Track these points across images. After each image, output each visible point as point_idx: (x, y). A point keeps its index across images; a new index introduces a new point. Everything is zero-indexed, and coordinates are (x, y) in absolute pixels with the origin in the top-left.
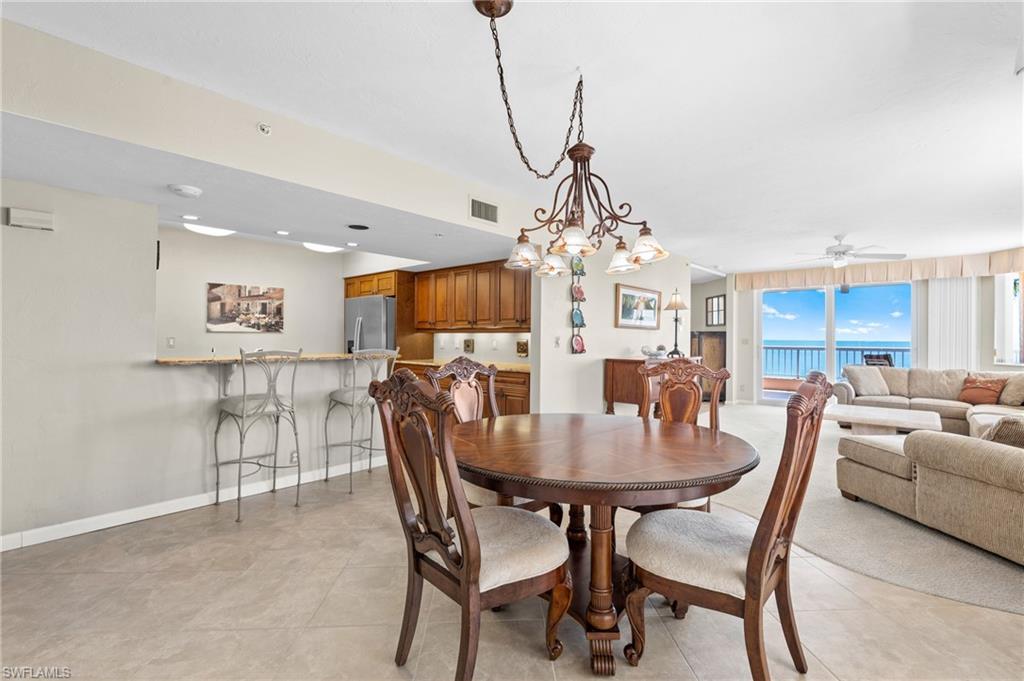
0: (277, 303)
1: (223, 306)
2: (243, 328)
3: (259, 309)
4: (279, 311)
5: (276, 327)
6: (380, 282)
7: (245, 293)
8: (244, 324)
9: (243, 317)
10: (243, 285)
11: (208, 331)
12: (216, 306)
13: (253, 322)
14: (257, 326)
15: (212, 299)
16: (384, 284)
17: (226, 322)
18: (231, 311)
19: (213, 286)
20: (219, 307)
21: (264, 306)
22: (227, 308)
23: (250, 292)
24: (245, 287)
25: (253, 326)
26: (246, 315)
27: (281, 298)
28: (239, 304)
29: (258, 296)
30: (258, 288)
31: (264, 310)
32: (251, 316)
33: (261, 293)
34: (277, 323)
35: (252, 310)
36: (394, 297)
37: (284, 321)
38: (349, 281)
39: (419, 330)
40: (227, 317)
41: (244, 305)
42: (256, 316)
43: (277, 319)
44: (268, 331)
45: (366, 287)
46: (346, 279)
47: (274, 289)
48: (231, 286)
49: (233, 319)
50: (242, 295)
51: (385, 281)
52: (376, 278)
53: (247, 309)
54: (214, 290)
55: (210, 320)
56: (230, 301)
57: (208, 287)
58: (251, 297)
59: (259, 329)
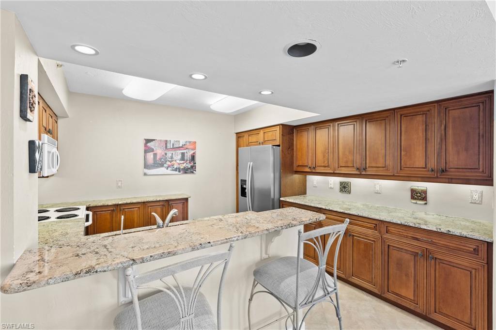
0: (192, 152)
1: (155, 155)
2: (169, 171)
3: (180, 157)
4: (193, 158)
5: (191, 170)
6: (266, 135)
7: (170, 146)
8: (169, 169)
9: (169, 163)
10: (168, 139)
11: (145, 174)
12: (150, 156)
13: (175, 167)
14: (178, 170)
15: (147, 150)
16: (269, 136)
17: (158, 167)
18: (160, 159)
19: (148, 141)
20: (152, 156)
21: (183, 154)
22: (158, 157)
23: (173, 145)
24: (170, 141)
25: (176, 170)
26: (171, 162)
27: (194, 149)
28: (166, 154)
29: (179, 147)
30: (179, 141)
31: (183, 159)
32: (174, 162)
33: (181, 146)
34: (192, 167)
35: (175, 158)
36: (279, 146)
37: (197, 165)
38: (239, 135)
39: (297, 172)
40: (159, 163)
41: (169, 154)
42: (177, 162)
43: (192, 164)
44: (186, 173)
45: (253, 139)
46: (237, 133)
47: (190, 142)
48: (161, 141)
49: (162, 165)
50: (168, 148)
51: (270, 134)
52: (262, 132)
53: (172, 158)
54: (149, 144)
55: (146, 166)
56: (160, 152)
57: (145, 141)
58: (175, 149)
59: (180, 172)
